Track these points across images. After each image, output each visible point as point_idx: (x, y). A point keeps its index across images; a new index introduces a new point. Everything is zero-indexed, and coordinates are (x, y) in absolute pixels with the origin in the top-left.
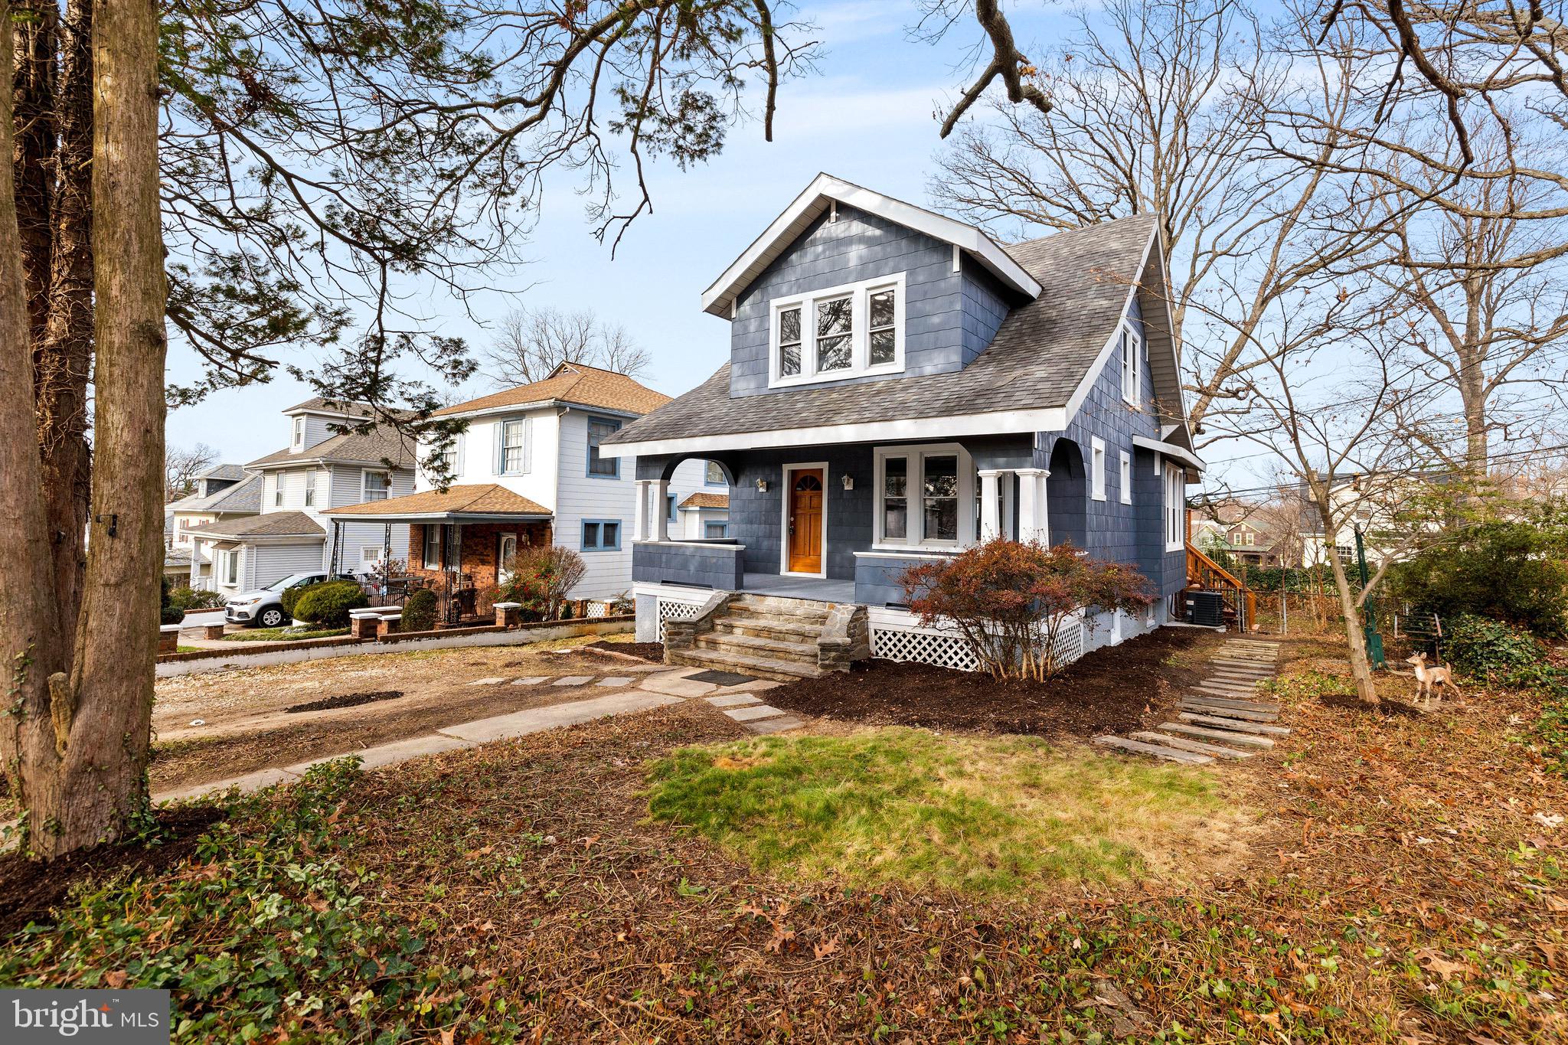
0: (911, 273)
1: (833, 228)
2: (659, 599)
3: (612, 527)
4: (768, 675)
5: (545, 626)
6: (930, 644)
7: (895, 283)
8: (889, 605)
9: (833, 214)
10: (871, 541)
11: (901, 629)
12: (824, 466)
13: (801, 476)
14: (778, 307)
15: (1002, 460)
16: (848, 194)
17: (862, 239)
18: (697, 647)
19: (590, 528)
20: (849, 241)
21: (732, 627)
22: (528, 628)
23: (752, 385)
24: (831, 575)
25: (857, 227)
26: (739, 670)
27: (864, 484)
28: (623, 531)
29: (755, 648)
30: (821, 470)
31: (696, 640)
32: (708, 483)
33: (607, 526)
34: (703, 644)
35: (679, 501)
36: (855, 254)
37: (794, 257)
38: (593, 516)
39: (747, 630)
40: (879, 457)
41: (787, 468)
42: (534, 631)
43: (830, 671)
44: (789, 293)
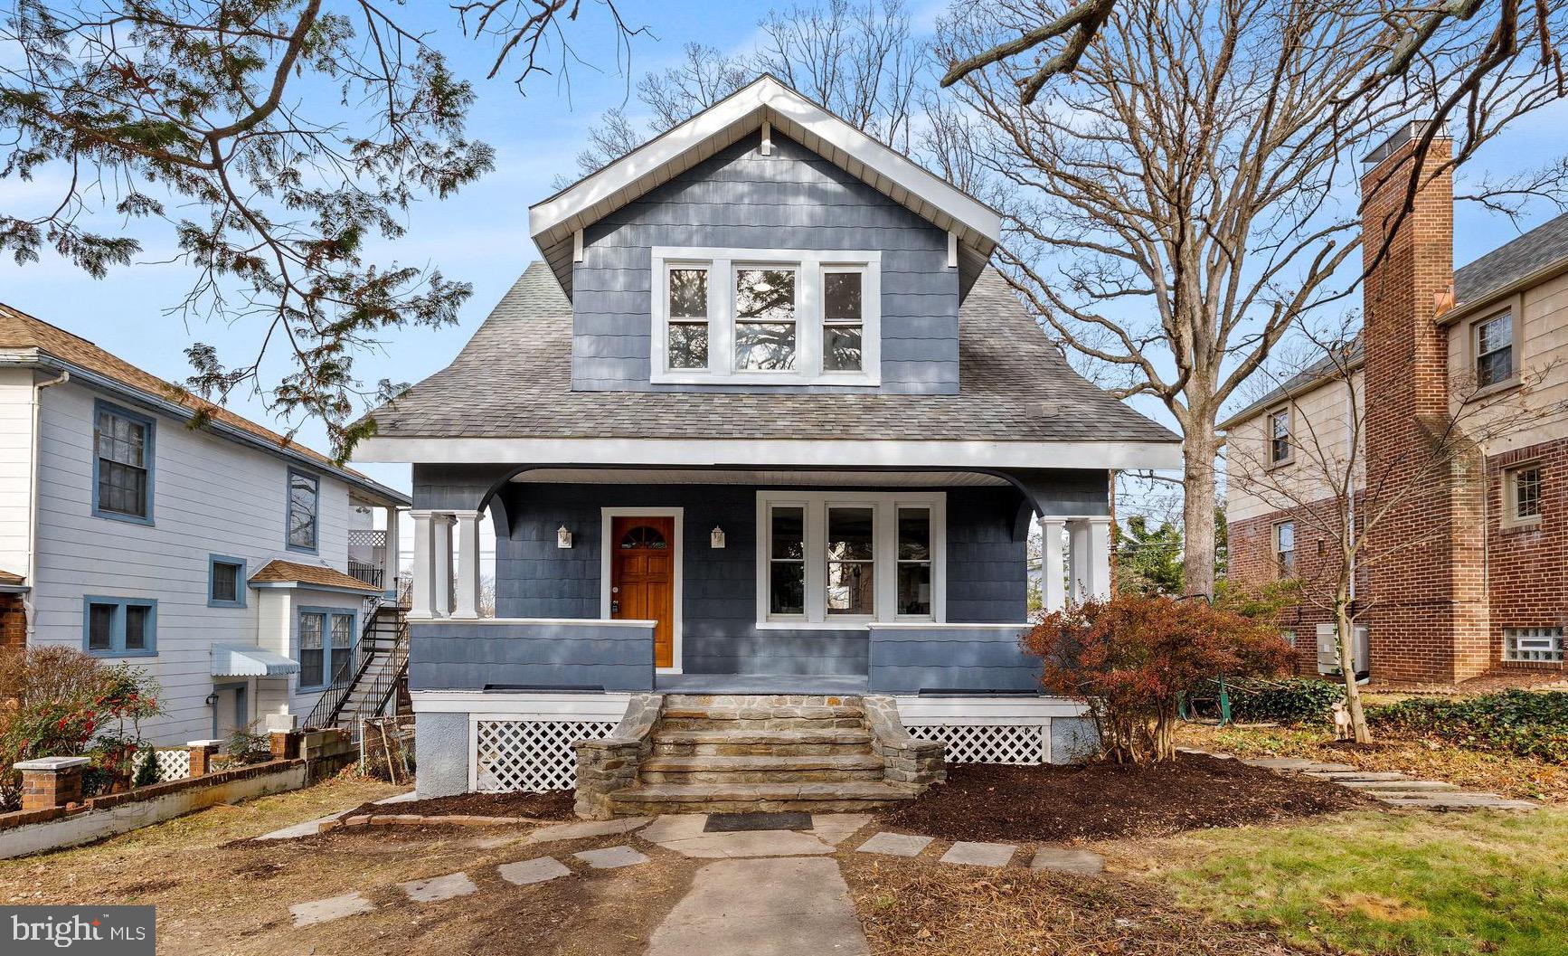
0: (888, 254)
1: (762, 162)
2: (474, 720)
3: (140, 612)
4: (823, 806)
5: (141, 798)
6: (977, 738)
7: (866, 264)
8: (922, 691)
9: (766, 143)
10: (754, 619)
11: (939, 723)
12: (677, 513)
13: (630, 527)
14: (666, 261)
15: (1068, 504)
16: (812, 118)
17: (813, 192)
18: (645, 783)
19: (100, 612)
20: (796, 188)
21: (694, 744)
22: (105, 805)
23: (620, 374)
24: (688, 668)
25: (807, 174)
26: (764, 807)
27: (742, 539)
28: (161, 621)
29: (765, 770)
30: (669, 522)
31: (641, 772)
32: (291, 546)
33: (130, 609)
34: (656, 778)
35: (251, 570)
36: (802, 210)
37: (696, 189)
38: (106, 590)
39: (724, 747)
40: (765, 504)
41: (608, 513)
42: (119, 811)
43: (926, 786)
44: (687, 242)
